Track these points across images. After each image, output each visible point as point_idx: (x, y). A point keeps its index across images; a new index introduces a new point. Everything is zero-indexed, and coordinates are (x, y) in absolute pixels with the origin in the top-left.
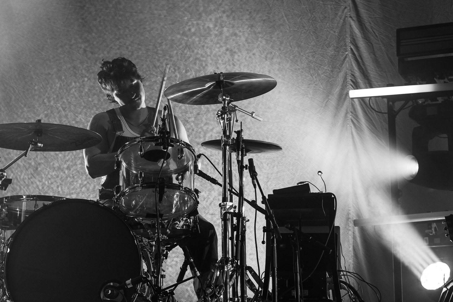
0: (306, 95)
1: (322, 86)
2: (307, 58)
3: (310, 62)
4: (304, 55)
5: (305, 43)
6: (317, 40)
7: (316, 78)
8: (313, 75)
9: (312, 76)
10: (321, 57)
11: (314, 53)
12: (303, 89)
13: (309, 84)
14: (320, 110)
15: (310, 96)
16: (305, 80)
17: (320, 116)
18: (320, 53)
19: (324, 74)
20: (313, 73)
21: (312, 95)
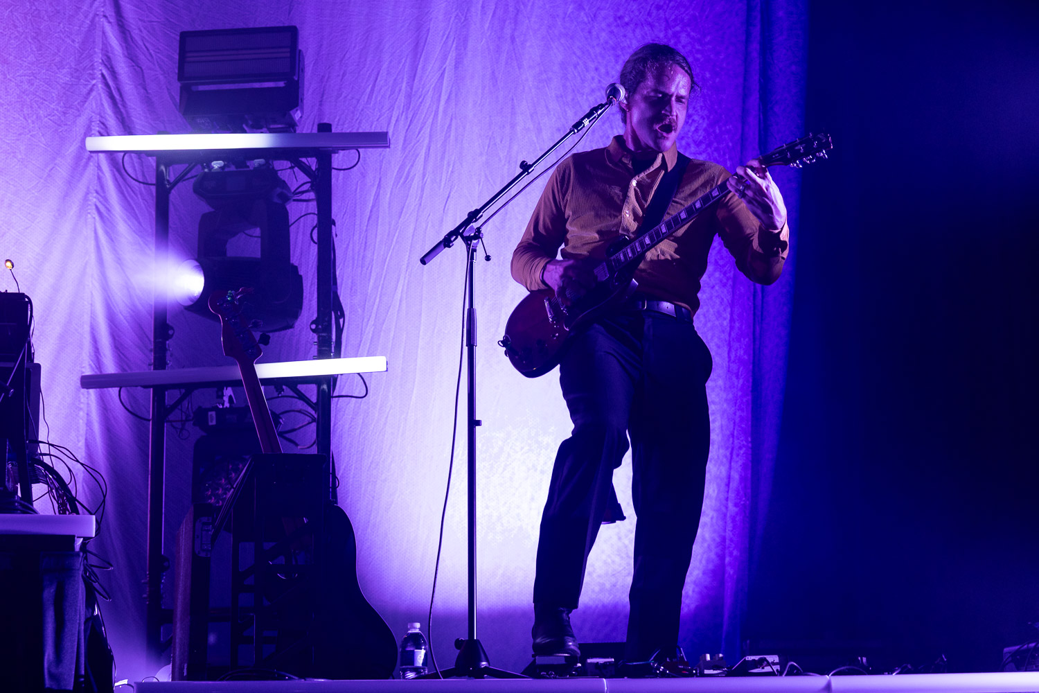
0: (12, 154)
1: (43, 139)
2: (18, 86)
3: (24, 93)
4: (13, 80)
5: (16, 58)
6: (39, 52)
7: (33, 123)
8: (29, 117)
9: (26, 119)
10: (46, 85)
11: (32, 78)
12: (8, 141)
13: (20, 134)
14: (38, 183)
15: (20, 157)
16: (13, 125)
17: (36, 194)
18: (44, 77)
19: (49, 117)
20: (28, 114)
21: (25, 155)
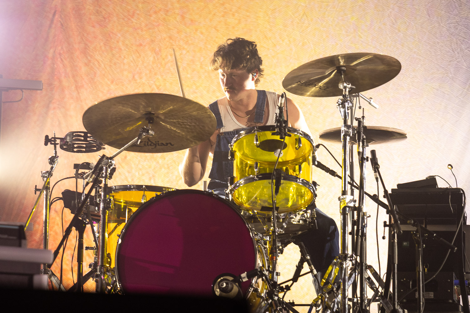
0: (446, 74)
1: (465, 64)
2: (448, 30)
3: (452, 34)
4: (445, 26)
5: (446, 12)
6: (460, 8)
7: (458, 53)
8: (455, 50)
9: (453, 52)
10: (465, 29)
11: (457, 24)
12: (443, 66)
13: (450, 61)
14: (463, 92)
15: (451, 76)
16: (445, 56)
17: (462, 99)
18: (464, 23)
19: (468, 49)
20: (455, 48)
21: (454, 74)
